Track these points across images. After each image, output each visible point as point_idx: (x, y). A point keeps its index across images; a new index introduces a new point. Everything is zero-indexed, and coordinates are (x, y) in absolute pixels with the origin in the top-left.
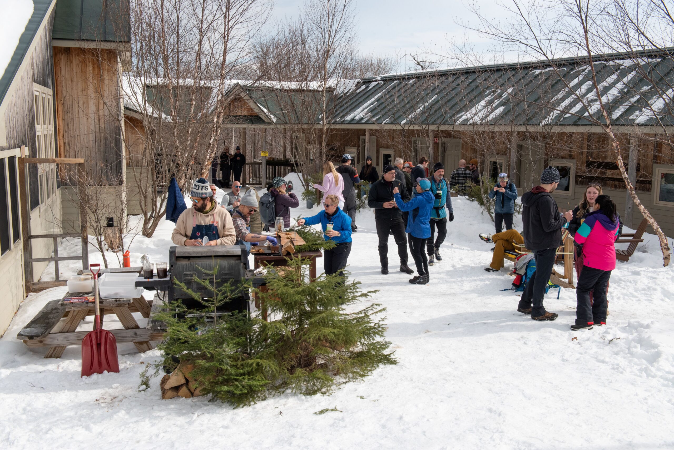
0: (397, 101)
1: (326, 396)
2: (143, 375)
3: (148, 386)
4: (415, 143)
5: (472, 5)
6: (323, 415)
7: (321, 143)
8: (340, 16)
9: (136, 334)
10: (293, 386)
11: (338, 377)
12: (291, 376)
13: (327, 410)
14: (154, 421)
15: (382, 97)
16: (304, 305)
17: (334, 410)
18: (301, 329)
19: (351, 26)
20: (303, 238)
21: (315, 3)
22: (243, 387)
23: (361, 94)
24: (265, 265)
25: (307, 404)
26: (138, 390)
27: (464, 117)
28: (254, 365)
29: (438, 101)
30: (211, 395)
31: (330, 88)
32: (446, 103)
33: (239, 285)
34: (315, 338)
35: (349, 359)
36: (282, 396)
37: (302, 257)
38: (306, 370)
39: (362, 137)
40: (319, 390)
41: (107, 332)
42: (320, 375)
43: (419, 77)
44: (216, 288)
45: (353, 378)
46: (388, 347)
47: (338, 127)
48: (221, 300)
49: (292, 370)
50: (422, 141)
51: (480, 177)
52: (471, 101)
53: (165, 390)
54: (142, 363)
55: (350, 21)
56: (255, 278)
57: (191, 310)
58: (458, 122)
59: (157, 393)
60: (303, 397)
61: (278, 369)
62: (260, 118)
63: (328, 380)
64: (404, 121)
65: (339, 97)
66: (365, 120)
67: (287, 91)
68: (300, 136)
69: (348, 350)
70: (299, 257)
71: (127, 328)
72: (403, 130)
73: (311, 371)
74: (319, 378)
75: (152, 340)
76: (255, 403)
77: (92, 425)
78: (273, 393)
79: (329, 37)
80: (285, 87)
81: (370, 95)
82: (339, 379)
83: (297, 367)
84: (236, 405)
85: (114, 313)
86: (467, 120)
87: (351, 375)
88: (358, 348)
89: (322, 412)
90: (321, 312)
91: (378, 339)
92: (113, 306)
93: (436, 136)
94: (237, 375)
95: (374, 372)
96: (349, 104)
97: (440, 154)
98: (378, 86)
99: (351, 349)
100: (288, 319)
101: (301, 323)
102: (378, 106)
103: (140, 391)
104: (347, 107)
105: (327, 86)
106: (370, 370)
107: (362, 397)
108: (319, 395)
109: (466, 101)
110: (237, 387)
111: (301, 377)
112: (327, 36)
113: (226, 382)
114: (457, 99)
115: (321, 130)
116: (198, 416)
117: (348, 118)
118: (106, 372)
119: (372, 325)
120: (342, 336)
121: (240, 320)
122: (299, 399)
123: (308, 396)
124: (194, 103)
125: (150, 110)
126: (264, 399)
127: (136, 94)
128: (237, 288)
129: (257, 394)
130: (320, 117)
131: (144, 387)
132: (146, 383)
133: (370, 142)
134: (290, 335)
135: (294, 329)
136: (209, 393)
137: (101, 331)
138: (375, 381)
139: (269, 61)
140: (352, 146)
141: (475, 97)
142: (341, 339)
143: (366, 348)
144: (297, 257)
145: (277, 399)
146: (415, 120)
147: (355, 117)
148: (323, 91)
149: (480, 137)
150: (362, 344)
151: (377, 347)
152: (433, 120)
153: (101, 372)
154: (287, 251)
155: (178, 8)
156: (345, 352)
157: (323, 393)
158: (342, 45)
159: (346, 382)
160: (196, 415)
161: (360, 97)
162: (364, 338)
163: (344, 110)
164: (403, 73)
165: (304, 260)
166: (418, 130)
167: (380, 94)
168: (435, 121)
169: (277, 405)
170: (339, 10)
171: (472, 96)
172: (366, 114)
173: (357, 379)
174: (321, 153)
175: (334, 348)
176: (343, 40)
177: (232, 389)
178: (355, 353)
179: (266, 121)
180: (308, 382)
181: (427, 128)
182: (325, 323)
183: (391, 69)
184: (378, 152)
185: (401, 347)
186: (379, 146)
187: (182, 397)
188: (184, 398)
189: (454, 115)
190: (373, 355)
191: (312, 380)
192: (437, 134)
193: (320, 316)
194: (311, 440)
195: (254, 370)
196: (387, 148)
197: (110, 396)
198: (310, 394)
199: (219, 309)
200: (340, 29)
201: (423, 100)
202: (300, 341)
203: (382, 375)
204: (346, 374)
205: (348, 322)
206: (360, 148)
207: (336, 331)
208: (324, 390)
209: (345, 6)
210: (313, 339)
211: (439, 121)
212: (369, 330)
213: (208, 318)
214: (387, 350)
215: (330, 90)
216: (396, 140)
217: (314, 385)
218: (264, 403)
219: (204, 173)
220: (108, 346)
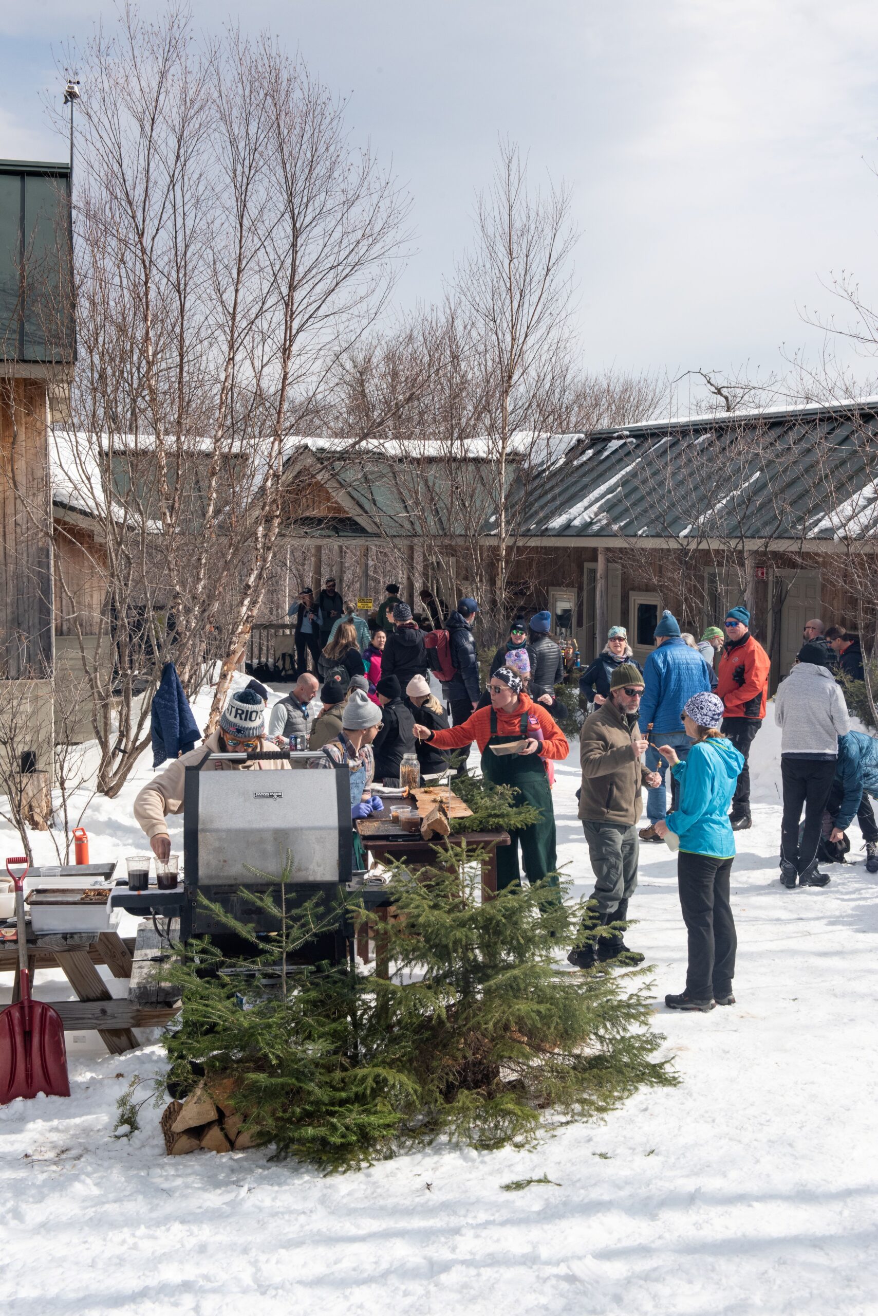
0: (669, 484)
1: (524, 1152)
2: (123, 1102)
3: (134, 1127)
4: (712, 581)
5: (840, 281)
6: (520, 1193)
7: (492, 582)
8: (538, 294)
9: (104, 1012)
10: (453, 1127)
11: (548, 1112)
12: (447, 1106)
13: (529, 1182)
14: (156, 1201)
15: (634, 474)
16: (473, 949)
17: (544, 1180)
18: (466, 1003)
19: (563, 315)
20: (465, 801)
21: (481, 264)
22: (347, 1128)
23: (586, 468)
24: (388, 862)
25: (484, 1169)
26: (113, 1134)
27: (825, 524)
28: (370, 1081)
29: (765, 486)
30: (273, 1147)
31: (515, 453)
32: (782, 491)
33: (334, 904)
34: (498, 1021)
35: (572, 1072)
36: (428, 1150)
37: (468, 843)
38: (478, 1094)
39: (587, 565)
40: (509, 1138)
41: (45, 1007)
42: (510, 1106)
43: (720, 429)
44: (287, 912)
45: (582, 1114)
46: (658, 1045)
47: (534, 542)
48: (298, 938)
49: (449, 1094)
50: (728, 575)
51: (865, 660)
52: (840, 487)
53: (173, 1134)
54: (119, 1076)
55: (560, 303)
56: (368, 889)
57: (233, 961)
58: (811, 534)
59: (155, 1142)
60: (474, 1153)
61: (420, 1090)
62: (356, 523)
63: (527, 1118)
64: (685, 532)
65: (535, 472)
66: (596, 527)
67: (418, 461)
68: (447, 564)
69: (570, 1052)
70: (464, 845)
71: (85, 999)
72: (684, 551)
73: (490, 1096)
74: (508, 1113)
75: (138, 1025)
76: (371, 1165)
77: (24, 1207)
78: (408, 1143)
79: (513, 339)
80: (415, 454)
81: (605, 471)
82: (549, 1116)
83: (460, 1087)
84: (330, 1168)
85: (57, 966)
86: (831, 531)
87: (577, 1107)
88: (591, 1048)
89: (518, 1186)
90: (510, 967)
91: (635, 1029)
92: (57, 949)
93: (760, 565)
94: (333, 1104)
95: (627, 1102)
96: (557, 491)
97: (770, 606)
98: (626, 450)
99: (577, 1051)
100: (438, 980)
101: (467, 991)
102: (627, 496)
103: (118, 1137)
104: (554, 499)
105: (508, 450)
106: (620, 1098)
107: (603, 1156)
108: (507, 1150)
109: (830, 486)
110: (334, 1128)
111: (468, 1109)
112: (508, 338)
113: (309, 1117)
114: (807, 481)
115: (495, 549)
116: (249, 1190)
117: (557, 522)
118: (41, 1094)
119: (624, 997)
120: (556, 1019)
121: (335, 982)
122: (466, 1158)
123: (485, 1152)
124: (215, 495)
125: (119, 513)
126: (389, 1157)
127: (89, 479)
128: (329, 910)
129: (373, 1146)
130: (493, 519)
131: (126, 1128)
132: (129, 1120)
133: (607, 577)
134: (444, 1015)
135: (452, 1002)
136: (270, 1141)
137: (32, 1004)
138: (632, 1121)
139: (370, 388)
140: (567, 586)
141: (850, 478)
142: (553, 1026)
143: (609, 1049)
144: (459, 844)
145: (419, 1157)
146: (712, 529)
147: (571, 521)
148: (498, 462)
149: (863, 569)
150: (601, 1039)
151: (634, 1048)
152: (753, 528)
153: (30, 1095)
154: (433, 831)
155: (182, 286)
156: (561, 1057)
157: (518, 1146)
158: (543, 359)
159: (568, 1123)
160: (246, 1188)
161: (584, 475)
162: (605, 1027)
163: (546, 504)
164: (683, 419)
165: (473, 850)
166: (717, 552)
167: (629, 469)
168: (758, 531)
169: (418, 1170)
170: (535, 279)
171: (842, 474)
172: (596, 515)
173: (591, 1116)
174: (494, 602)
175: (538, 1049)
176: (546, 347)
177: (322, 1131)
178: (586, 1058)
179: (369, 530)
180: (485, 1121)
181: (740, 547)
182: (519, 990)
183: (654, 404)
184: (625, 599)
185: (687, 1049)
186: (628, 587)
187: (210, 1150)
188: (214, 1152)
189: (801, 519)
190: (626, 1065)
191: (492, 1115)
192: (763, 560)
193: (509, 974)
194: (498, 1240)
195: (368, 1091)
196: (647, 590)
197: (54, 1147)
198: (488, 1147)
199: (293, 957)
200: (538, 321)
201: (726, 482)
202: (465, 1029)
203: (646, 1110)
204: (567, 1105)
205: (571, 991)
206: (585, 594)
207: (542, 1008)
208: (518, 1139)
209: (548, 270)
210: (495, 1025)
211: (767, 531)
212: (613, 1008)
213: (266, 976)
214: (655, 1053)
215: (515, 458)
216: (669, 574)
217: (496, 1126)
218: (391, 1164)
219: (234, 652)
220: (47, 1037)
